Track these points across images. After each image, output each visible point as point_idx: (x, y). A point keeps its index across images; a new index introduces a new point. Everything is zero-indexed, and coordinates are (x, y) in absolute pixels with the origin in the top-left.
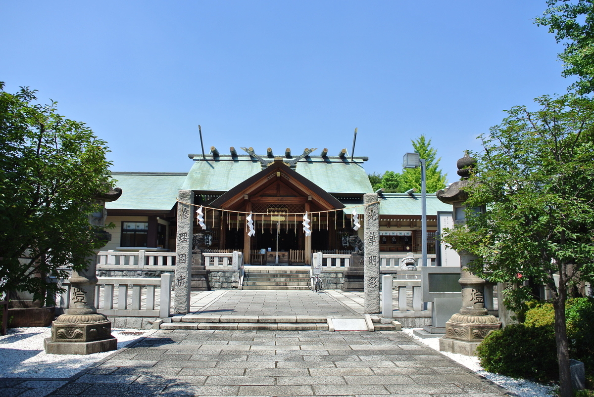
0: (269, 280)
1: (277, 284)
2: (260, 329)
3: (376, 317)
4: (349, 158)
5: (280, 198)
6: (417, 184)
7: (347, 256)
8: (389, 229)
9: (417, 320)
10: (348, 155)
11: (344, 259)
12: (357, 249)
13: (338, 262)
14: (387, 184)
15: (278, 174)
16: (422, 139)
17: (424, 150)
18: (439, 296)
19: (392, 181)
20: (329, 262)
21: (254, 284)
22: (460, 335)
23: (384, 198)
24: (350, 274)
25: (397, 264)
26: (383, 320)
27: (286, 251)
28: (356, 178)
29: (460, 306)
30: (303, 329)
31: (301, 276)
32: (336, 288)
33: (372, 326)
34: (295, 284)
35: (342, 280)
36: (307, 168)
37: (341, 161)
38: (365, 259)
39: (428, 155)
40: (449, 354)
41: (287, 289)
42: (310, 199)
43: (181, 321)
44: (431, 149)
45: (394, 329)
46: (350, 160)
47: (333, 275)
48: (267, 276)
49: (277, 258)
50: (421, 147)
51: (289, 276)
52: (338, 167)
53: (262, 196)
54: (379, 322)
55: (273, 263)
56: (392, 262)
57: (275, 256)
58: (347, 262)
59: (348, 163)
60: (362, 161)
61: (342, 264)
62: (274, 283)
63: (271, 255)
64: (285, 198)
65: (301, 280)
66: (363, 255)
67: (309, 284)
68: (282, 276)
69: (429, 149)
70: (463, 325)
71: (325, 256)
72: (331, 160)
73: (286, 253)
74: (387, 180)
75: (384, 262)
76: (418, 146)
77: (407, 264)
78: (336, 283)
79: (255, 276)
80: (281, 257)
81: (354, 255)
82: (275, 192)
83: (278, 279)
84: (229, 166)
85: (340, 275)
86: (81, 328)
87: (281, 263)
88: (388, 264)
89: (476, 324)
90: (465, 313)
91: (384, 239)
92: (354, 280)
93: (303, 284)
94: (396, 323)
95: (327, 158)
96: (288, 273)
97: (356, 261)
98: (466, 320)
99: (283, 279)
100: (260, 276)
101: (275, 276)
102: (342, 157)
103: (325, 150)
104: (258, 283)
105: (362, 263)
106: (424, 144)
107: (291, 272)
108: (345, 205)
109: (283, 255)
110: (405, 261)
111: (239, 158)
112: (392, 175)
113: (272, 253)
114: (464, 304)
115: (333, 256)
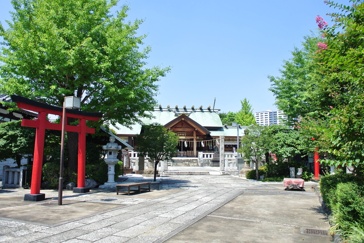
0: (182, 163)
1: (186, 164)
2: (190, 174)
3: (223, 172)
4: (212, 110)
5: (183, 129)
6: (243, 121)
7: (212, 154)
8: (229, 142)
9: (235, 172)
10: (212, 108)
11: (211, 155)
12: (216, 151)
13: (209, 156)
14: (229, 118)
15: (183, 119)
16: (245, 99)
17: (246, 105)
18: (240, 165)
19: (232, 117)
20: (205, 156)
21: (177, 164)
22: (243, 173)
23: (227, 128)
24: (214, 160)
25: (232, 157)
26: (225, 172)
27: (185, 151)
28: (215, 119)
29: (244, 167)
30: (203, 175)
31: (194, 161)
32: (208, 166)
33: (222, 174)
34: (192, 164)
35: (211, 163)
36: (193, 115)
37: (208, 111)
38: (220, 155)
39: (248, 107)
40: (241, 178)
41: (189, 166)
42: (196, 130)
43: (167, 173)
44: (249, 105)
45: (228, 175)
46: (212, 111)
47: (207, 161)
48: (181, 161)
49: (182, 154)
50: (245, 103)
51: (189, 161)
52: (207, 114)
53: (175, 128)
54: (224, 173)
55: (180, 156)
56: (230, 156)
57: (181, 153)
58: (212, 156)
59: (211, 112)
60: (217, 111)
61: (210, 157)
62: (184, 164)
63: (179, 153)
64: (185, 129)
65: (195, 163)
66: (219, 153)
67: (198, 164)
68: (187, 161)
69: (248, 104)
70: (244, 171)
71: (204, 153)
72: (204, 111)
73: (186, 152)
74: (230, 116)
75: (227, 156)
76: (243, 103)
77: (235, 157)
78: (208, 164)
79: (176, 161)
80: (184, 154)
81: (215, 153)
82: (181, 126)
83: (186, 162)
84: (159, 114)
85: (210, 161)
86: (153, 171)
87: (183, 156)
88: (228, 157)
89: (247, 170)
90: (245, 168)
91: (227, 146)
92: (216, 162)
93: (195, 164)
94: (229, 173)
95: (202, 109)
96: (189, 160)
97: (216, 155)
98: (244, 170)
99: (187, 162)
100: (178, 161)
101: (184, 161)
102: (209, 109)
103: (201, 106)
104: (178, 164)
105: (219, 156)
106: (246, 102)
107: (190, 160)
108: (210, 132)
109: (184, 153)
110: (234, 156)
111: (163, 110)
112: (232, 114)
113: (180, 152)
114: (245, 166)
115: (207, 153)
